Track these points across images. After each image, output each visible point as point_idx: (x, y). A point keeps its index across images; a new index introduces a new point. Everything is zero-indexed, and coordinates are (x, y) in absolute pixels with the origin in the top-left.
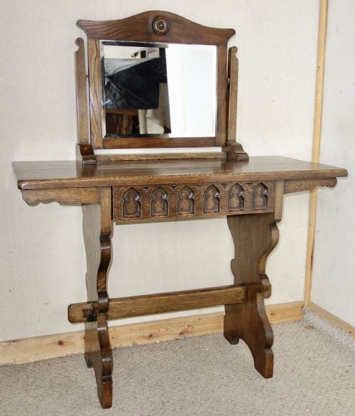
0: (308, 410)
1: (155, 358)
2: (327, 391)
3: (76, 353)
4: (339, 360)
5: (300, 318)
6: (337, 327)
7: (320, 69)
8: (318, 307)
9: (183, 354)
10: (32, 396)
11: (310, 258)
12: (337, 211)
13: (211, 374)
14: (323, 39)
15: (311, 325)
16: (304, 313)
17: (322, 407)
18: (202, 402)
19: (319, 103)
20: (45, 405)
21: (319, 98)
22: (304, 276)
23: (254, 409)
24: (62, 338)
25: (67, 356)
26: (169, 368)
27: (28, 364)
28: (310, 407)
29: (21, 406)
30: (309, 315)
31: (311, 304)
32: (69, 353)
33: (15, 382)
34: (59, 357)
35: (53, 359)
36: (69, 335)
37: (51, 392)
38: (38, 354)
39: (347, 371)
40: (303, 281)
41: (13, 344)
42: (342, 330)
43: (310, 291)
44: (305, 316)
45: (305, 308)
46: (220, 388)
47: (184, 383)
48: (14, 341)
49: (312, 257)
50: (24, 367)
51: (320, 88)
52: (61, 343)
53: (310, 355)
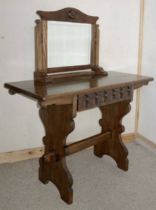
0: (138, 183)
1: (71, 159)
2: (146, 174)
3: (36, 157)
4: (151, 160)
5: (133, 140)
6: (149, 145)
7: (141, 34)
8: (141, 136)
9: (84, 157)
10: (18, 178)
11: (137, 114)
12: (149, 94)
13: (96, 167)
14: (142, 22)
15: (138, 143)
16: (135, 138)
17: (144, 181)
18: (93, 179)
19: (141, 48)
20: (24, 182)
21: (141, 46)
22: (135, 122)
23: (115, 182)
24: (31, 151)
25: (33, 159)
26: (78, 164)
27: (16, 163)
28: (139, 181)
29: (13, 182)
30: (137, 139)
31: (138, 134)
32: (34, 157)
33: (10, 171)
34: (29, 159)
35: (27, 160)
36: (34, 149)
37: (26, 175)
38: (20, 158)
39: (154, 165)
40: (134, 124)
41: (9, 153)
42: (151, 146)
43: (137, 128)
44: (135, 139)
45: (135, 136)
46: (100, 173)
47: (84, 171)
48: (10, 152)
49: (138, 114)
50: (14, 164)
51: (141, 42)
52: (30, 153)
53: (138, 157)
